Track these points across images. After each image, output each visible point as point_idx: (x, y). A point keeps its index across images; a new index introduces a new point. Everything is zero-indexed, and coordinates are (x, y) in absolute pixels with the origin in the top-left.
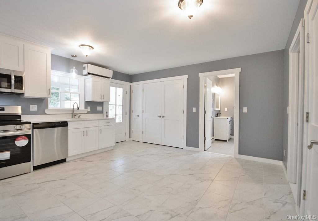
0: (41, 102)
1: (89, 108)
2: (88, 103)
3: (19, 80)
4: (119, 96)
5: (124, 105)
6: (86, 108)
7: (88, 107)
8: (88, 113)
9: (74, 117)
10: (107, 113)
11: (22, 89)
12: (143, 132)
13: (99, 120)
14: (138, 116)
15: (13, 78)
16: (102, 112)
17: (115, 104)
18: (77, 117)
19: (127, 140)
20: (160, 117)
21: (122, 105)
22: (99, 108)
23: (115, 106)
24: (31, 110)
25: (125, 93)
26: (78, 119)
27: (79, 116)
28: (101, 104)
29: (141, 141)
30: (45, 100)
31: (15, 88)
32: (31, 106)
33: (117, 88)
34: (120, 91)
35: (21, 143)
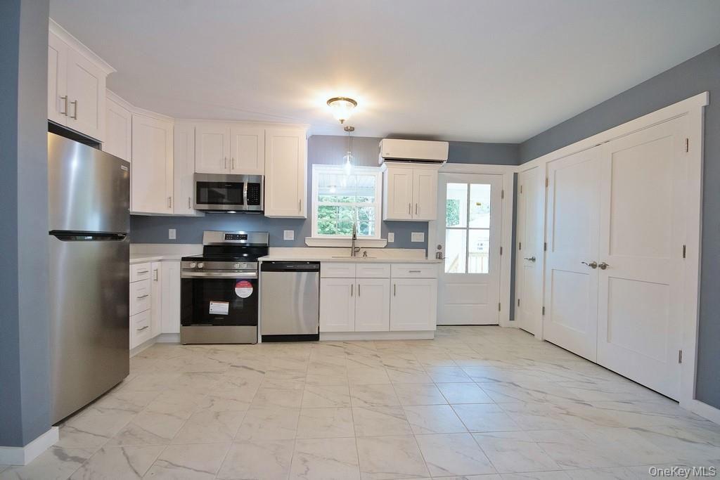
0: (299, 224)
1: (391, 237)
2: (388, 225)
3: (256, 191)
4: (478, 204)
5: (494, 228)
6: (384, 235)
7: (389, 234)
8: (388, 246)
9: (355, 255)
10: (439, 247)
11: (258, 203)
12: (544, 308)
13: (391, 263)
14: (533, 259)
15: (246, 187)
16: (424, 245)
17: (466, 227)
18: (361, 254)
19: (502, 324)
20: (594, 266)
21: (490, 229)
22: (417, 237)
23: (465, 231)
24: (285, 239)
25: (497, 196)
26: (362, 259)
27: (365, 253)
28: (423, 226)
29: (538, 336)
30: (305, 222)
31: (249, 204)
32: (285, 231)
33: (472, 185)
34: (482, 192)
35: (244, 292)
